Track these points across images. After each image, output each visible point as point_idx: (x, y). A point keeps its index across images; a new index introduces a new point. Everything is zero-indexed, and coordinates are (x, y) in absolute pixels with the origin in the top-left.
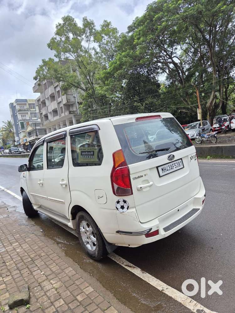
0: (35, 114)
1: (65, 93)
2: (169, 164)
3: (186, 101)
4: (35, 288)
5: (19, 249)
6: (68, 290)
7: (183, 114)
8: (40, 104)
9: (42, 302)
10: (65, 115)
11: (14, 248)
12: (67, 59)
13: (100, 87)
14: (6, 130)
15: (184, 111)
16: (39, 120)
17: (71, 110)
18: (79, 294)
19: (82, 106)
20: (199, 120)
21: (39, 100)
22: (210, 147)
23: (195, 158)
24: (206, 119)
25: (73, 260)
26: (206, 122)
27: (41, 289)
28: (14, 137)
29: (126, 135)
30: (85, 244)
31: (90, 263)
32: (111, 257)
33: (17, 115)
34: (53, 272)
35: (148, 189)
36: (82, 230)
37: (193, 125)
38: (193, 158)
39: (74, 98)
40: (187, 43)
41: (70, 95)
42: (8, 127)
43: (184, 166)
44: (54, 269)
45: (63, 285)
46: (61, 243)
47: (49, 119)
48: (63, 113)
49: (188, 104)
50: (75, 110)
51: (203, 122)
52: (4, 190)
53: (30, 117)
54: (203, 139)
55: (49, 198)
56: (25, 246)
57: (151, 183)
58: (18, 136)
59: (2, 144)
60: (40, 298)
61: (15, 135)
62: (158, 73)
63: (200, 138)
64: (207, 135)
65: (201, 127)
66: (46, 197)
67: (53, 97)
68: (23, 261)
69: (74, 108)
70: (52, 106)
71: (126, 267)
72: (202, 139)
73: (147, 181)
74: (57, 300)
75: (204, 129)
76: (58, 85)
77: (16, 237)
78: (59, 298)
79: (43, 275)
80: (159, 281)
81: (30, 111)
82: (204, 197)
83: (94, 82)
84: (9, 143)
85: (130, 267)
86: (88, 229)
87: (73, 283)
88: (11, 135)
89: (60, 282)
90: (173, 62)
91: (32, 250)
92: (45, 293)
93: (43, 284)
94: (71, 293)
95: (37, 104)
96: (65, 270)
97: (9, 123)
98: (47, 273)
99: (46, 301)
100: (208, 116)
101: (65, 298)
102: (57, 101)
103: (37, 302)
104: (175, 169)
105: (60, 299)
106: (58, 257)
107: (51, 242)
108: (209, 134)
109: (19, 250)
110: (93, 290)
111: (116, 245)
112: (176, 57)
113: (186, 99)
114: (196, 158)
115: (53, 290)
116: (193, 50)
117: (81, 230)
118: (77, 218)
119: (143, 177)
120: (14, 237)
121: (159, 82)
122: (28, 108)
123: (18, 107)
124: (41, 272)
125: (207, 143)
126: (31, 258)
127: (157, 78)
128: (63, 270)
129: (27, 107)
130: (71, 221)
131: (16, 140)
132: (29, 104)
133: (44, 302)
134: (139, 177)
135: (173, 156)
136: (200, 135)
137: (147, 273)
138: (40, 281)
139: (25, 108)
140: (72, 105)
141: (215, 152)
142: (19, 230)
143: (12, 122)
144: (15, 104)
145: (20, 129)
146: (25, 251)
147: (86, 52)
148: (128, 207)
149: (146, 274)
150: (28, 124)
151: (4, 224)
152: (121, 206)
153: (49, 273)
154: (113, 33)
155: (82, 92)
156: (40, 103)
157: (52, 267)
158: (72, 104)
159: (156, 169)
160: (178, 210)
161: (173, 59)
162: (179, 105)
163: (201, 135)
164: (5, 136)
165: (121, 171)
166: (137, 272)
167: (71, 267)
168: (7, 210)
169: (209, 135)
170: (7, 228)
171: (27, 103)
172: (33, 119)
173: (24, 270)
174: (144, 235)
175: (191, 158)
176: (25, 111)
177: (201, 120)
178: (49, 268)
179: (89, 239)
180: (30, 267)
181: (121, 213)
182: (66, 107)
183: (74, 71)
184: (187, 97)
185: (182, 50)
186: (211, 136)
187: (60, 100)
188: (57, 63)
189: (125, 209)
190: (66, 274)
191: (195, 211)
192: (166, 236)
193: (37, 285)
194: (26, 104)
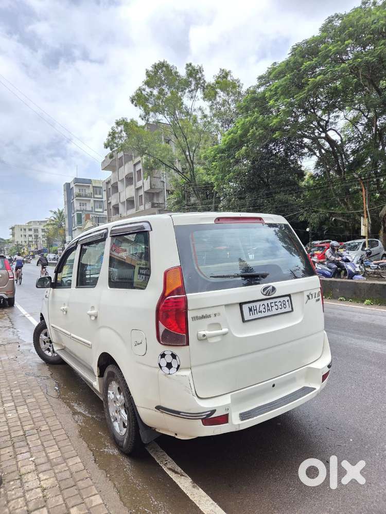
0: (99, 203)
1: (149, 174)
2: (265, 302)
3: (346, 204)
4: (12, 483)
5: (10, 413)
6: (62, 495)
7: (339, 224)
8: (110, 189)
9: (13, 507)
10: (145, 208)
11: (5, 411)
12: (158, 122)
13: (205, 169)
14: (54, 224)
15: (340, 219)
16: (106, 213)
17: (155, 201)
18: (75, 505)
19: (172, 196)
20: (364, 237)
21: (108, 183)
22: (371, 284)
23: (317, 298)
24: (377, 237)
25: (88, 446)
26: (376, 241)
27: (20, 486)
28: (65, 236)
29: (193, 244)
30: (113, 420)
31: (114, 455)
32: (151, 450)
33: (73, 202)
34: (49, 460)
35: (218, 339)
36: (111, 396)
37: (352, 245)
38: (312, 296)
39: (162, 184)
40: (356, 109)
41: (155, 179)
42: (57, 220)
43: (292, 308)
44: (52, 456)
45: (57, 485)
46: (80, 413)
47: (120, 213)
48: (142, 205)
49: (348, 209)
50: (161, 201)
51: (372, 241)
52: (24, 316)
53: (92, 208)
54: (367, 269)
55: (72, 335)
56: (23, 410)
57: (225, 330)
58: (71, 235)
59: (46, 244)
60: (13, 500)
61: (67, 233)
62: (303, 154)
63: (361, 267)
64: (375, 264)
65: (366, 249)
66: (69, 333)
67: (129, 180)
68: (10, 434)
69: (160, 199)
70: (127, 192)
71: (169, 473)
72: (365, 269)
73: (218, 325)
74: (39, 509)
75: (370, 253)
76: (139, 162)
77: (14, 394)
78: (43, 505)
79: (31, 463)
80: (217, 505)
81: (94, 198)
82: (328, 370)
83: (195, 161)
84: (56, 245)
85: (176, 473)
86: (118, 397)
87: (73, 483)
88: (61, 231)
89: (54, 479)
90: (328, 139)
91: (30, 418)
92: (24, 493)
93: (25, 477)
94: (64, 501)
95: (104, 188)
96: (67, 461)
97: (61, 213)
98: (39, 461)
99: (21, 507)
100: (382, 232)
101: (52, 508)
102: (135, 186)
103: (5, 506)
104: (274, 312)
105: (43, 507)
106: (65, 437)
107: (64, 409)
108: (378, 262)
109: (10, 415)
110: (101, 501)
111: (157, 430)
112: (334, 130)
113: (345, 200)
114: (320, 297)
115: (39, 490)
116: (364, 121)
117: (108, 396)
118: (106, 374)
119: (211, 318)
120: (12, 392)
121: (303, 169)
122: (91, 193)
123: (76, 191)
124: (32, 457)
125: (374, 277)
126: (24, 432)
127: (299, 163)
128: (65, 460)
129: (90, 191)
130: (97, 378)
131: (67, 241)
132: (94, 187)
133: (17, 509)
134: (203, 317)
135: (274, 289)
136: (362, 263)
137: (200, 489)
138: (23, 471)
139: (87, 191)
140: (158, 194)
141: (378, 294)
142: (23, 383)
143: (65, 213)
144: (72, 185)
145: (76, 223)
146: (20, 419)
147: (188, 114)
148: (179, 366)
149: (198, 489)
150: (88, 217)
151: (5, 369)
152: (168, 363)
153: (43, 460)
154: (234, 87)
155: (176, 175)
156: (110, 186)
157: (51, 451)
158: (158, 192)
159: (238, 307)
160: (274, 386)
161: (328, 133)
162: (333, 208)
163: (364, 262)
164: (52, 233)
165: (175, 302)
166: (185, 483)
167: (80, 457)
168: (18, 349)
169: (378, 264)
170: (6, 377)
171: (91, 185)
172: (96, 210)
173: (7, 449)
174: (200, 420)
175: (308, 296)
176: (86, 196)
177: (367, 238)
178: (46, 453)
179: (119, 413)
180: (17, 445)
181: (166, 375)
182: (148, 196)
183: (168, 141)
184: (347, 196)
185: (346, 119)
186: (382, 266)
187: (139, 184)
188: (143, 127)
189: (173, 370)
190: (68, 467)
191: (306, 390)
192: (242, 428)
193: (17, 478)
194: (89, 186)
